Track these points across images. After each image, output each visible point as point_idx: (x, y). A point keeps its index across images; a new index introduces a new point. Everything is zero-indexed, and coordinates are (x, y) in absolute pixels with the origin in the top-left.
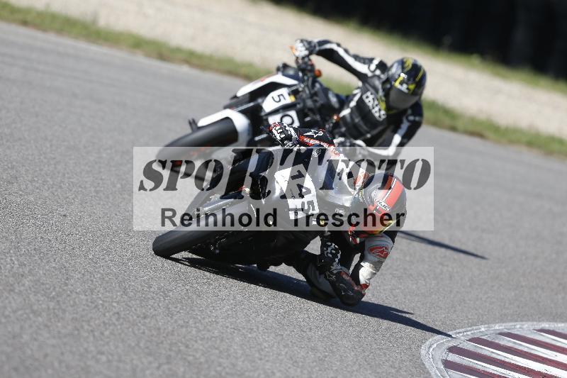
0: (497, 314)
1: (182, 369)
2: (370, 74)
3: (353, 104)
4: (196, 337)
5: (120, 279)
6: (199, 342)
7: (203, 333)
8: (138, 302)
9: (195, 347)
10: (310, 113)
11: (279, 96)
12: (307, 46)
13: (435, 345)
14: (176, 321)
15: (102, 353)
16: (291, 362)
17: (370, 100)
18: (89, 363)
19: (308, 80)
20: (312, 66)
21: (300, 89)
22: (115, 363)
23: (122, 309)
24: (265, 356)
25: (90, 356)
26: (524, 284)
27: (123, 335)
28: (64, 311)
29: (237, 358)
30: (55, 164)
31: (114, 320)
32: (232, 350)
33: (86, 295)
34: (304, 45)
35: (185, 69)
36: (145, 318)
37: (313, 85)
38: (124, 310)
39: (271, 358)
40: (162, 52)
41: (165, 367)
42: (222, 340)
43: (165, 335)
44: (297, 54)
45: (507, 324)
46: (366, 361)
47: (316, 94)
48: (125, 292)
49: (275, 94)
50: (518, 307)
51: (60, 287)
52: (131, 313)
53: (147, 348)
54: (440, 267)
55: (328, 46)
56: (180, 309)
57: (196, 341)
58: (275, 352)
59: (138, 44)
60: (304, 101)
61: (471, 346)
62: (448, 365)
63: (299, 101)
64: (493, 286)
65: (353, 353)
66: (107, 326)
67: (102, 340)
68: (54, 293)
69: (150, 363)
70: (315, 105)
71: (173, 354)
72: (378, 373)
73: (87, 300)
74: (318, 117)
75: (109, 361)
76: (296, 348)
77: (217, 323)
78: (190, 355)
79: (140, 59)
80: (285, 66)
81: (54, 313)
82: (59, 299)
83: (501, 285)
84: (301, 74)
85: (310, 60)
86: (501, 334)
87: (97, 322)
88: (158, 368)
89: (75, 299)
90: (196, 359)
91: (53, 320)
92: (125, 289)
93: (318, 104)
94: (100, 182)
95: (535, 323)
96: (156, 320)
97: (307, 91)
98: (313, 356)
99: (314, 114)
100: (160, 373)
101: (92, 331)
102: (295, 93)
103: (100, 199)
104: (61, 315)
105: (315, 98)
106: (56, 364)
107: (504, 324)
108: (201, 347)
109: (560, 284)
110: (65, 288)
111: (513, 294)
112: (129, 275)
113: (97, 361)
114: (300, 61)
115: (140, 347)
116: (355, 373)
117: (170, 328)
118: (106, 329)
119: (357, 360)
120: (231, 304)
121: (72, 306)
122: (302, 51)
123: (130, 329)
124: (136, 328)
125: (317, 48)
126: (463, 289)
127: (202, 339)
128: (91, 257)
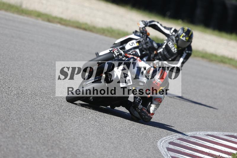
0: (189, 128)
1: (58, 151)
2: (170, 34)
3: (164, 47)
4: (64, 138)
5: (32, 113)
6: (65, 140)
7: (67, 136)
8: (39, 123)
9: (63, 142)
10: (145, 50)
11: (132, 43)
12: (144, 23)
13: (163, 141)
14: (55, 131)
15: (24, 145)
16: (103, 148)
17: (170, 45)
18: (19, 149)
19: (144, 37)
20: (146, 31)
21: (141, 41)
22: (30, 149)
23: (33, 126)
24: (92, 146)
25: (19, 146)
26: (200, 115)
27: (33, 137)
28: (8, 127)
29: (81, 147)
30: (5, 66)
31: (29, 130)
32: (79, 144)
33: (17, 120)
34: (143, 23)
35: (59, 26)
36: (42, 130)
37: (146, 39)
38: (33, 127)
39: (95, 147)
40: (49, 19)
41: (51, 150)
42: (74, 139)
43: (50, 137)
44: (140, 26)
45: (194, 132)
46: (134, 148)
47: (147, 42)
48: (34, 119)
49: (130, 42)
50: (198, 125)
51: (7, 117)
52: (37, 128)
53: (43, 142)
54: (165, 108)
55: (153, 23)
56: (57, 126)
57: (64, 140)
58: (97, 144)
59: (39, 15)
60: (142, 45)
61: (178, 142)
62: (169, 149)
63: (140, 45)
64: (187, 117)
65: (129, 145)
66: (26, 133)
67: (24, 139)
68: (4, 120)
69: (44, 149)
70: (147, 47)
71: (54, 145)
72: (140, 153)
73: (18, 122)
74: (148, 52)
75: (27, 148)
76: (105, 142)
77: (72, 132)
78: (61, 146)
79: (40, 22)
80: (136, 31)
81: (5, 128)
82: (6, 122)
83: (191, 116)
84: (141, 35)
85: (145, 29)
86: (191, 136)
87: (22, 132)
88: (48, 151)
89: (13, 122)
90: (63, 147)
91: (4, 131)
92: (34, 118)
93: (148, 47)
94: (23, 73)
95: (205, 132)
96: (47, 131)
97: (144, 41)
98: (112, 146)
99: (146, 50)
100: (49, 153)
101: (20, 135)
102: (139, 42)
103: (24, 80)
104: (7, 129)
105: (147, 44)
106: (5, 149)
107: (192, 132)
108: (66, 142)
109: (215, 116)
110: (9, 117)
111: (196, 120)
112: (35, 112)
113: (22, 148)
114: (141, 29)
115: (40, 142)
116: (130, 153)
117: (53, 134)
118: (26, 135)
119: (131, 147)
120: (79, 124)
121: (11, 125)
122: (142, 25)
123: (36, 135)
124: (38, 134)
125: (149, 24)
126: (175, 118)
127: (66, 139)
128: (20, 104)
